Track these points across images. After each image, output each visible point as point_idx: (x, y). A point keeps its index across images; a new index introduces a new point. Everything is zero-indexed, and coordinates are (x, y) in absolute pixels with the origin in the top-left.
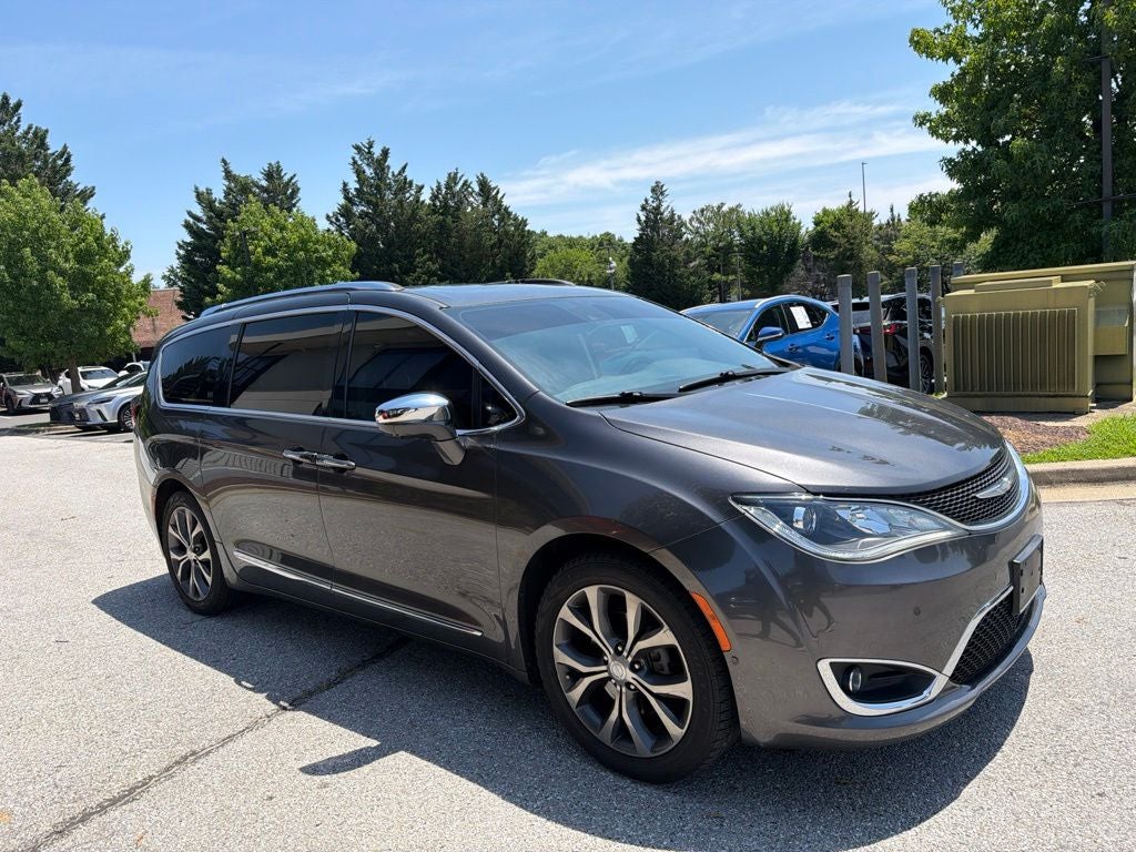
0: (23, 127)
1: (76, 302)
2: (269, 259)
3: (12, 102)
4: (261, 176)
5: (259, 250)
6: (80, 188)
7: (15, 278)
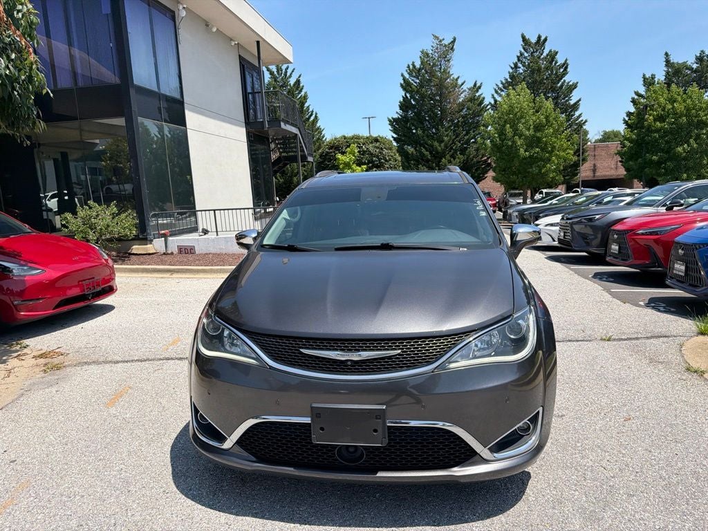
0: (546, 52)
1: (527, 153)
2: (658, 123)
3: (542, 38)
4: (694, 60)
5: (651, 117)
6: (571, 83)
7: (503, 141)
